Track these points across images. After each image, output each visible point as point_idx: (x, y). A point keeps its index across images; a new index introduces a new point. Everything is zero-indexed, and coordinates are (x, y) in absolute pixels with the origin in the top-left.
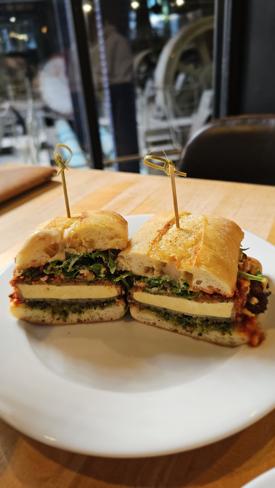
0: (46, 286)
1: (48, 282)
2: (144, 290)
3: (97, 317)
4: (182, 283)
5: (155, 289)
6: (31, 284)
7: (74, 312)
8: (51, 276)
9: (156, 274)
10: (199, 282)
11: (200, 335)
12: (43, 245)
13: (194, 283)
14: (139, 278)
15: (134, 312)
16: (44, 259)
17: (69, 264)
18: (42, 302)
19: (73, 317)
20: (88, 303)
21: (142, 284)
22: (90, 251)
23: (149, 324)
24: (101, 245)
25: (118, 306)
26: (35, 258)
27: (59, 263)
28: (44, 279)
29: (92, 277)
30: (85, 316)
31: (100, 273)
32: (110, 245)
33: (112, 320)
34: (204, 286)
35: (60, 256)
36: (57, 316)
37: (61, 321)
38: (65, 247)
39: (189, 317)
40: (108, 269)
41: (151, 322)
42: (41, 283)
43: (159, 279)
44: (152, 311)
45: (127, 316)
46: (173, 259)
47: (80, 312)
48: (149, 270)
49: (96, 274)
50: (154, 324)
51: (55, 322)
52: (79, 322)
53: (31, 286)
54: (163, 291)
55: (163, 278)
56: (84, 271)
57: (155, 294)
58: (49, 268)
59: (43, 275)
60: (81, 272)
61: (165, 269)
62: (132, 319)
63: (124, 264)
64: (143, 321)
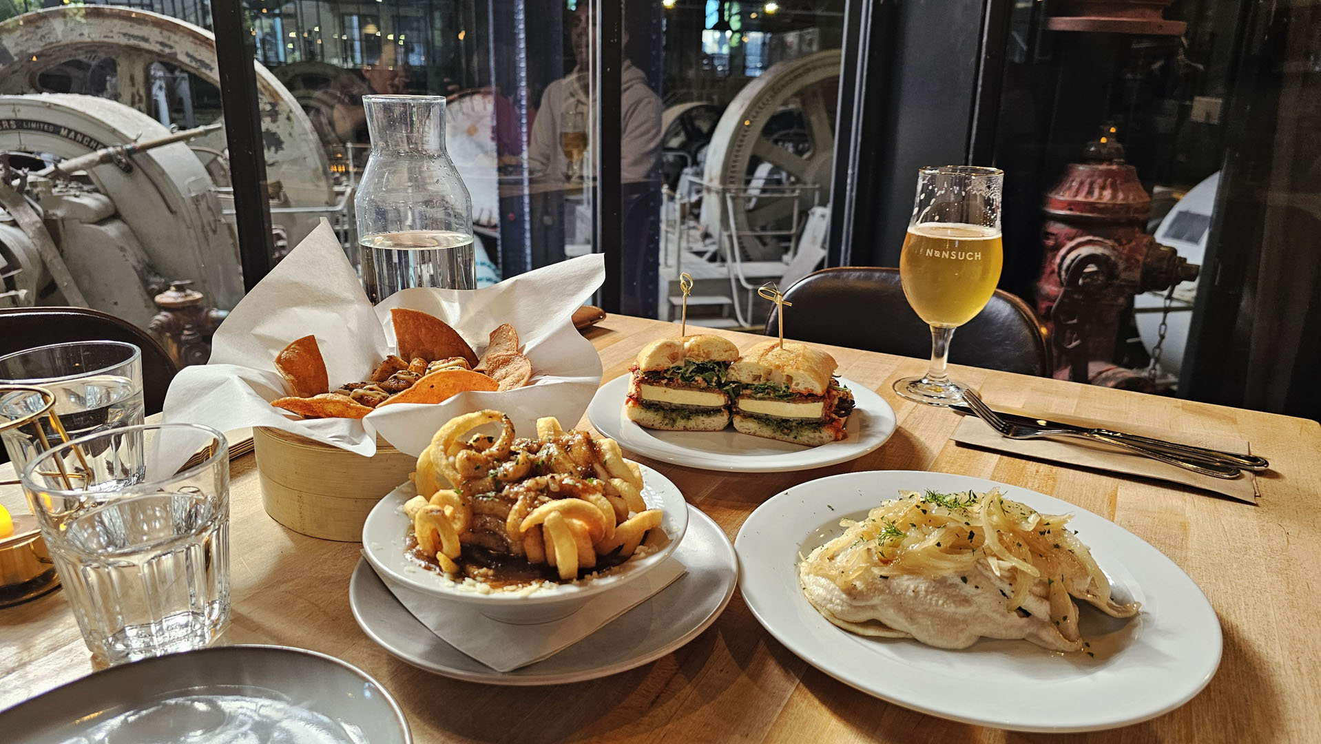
0: (664, 389)
1: (667, 385)
2: (750, 397)
3: (702, 426)
4: (783, 386)
5: (759, 395)
6: (652, 385)
7: (682, 418)
8: (670, 379)
9: (763, 381)
10: (797, 384)
11: (795, 438)
12: (668, 352)
13: (793, 386)
14: (747, 386)
15: (737, 422)
16: (665, 363)
17: (687, 370)
18: (657, 405)
19: (681, 423)
20: (696, 410)
21: (748, 392)
22: (707, 360)
23: (749, 434)
24: (716, 357)
25: (723, 415)
26: (660, 363)
27: (679, 368)
28: (665, 381)
29: (704, 385)
30: (692, 423)
31: (711, 382)
32: (724, 357)
33: (715, 430)
34: (801, 388)
35: (681, 363)
36: (667, 421)
37: (669, 427)
38: (685, 356)
39: (786, 421)
40: (719, 378)
41: (752, 431)
42: (661, 385)
43: (765, 384)
44: (755, 419)
45: (730, 427)
46: (778, 367)
47: (688, 418)
48: (758, 377)
49: (709, 383)
50: (754, 434)
51: (662, 427)
52: (685, 429)
53: (652, 387)
54: (767, 396)
55: (768, 384)
56: (699, 378)
57: (761, 399)
58: (669, 373)
59: (664, 378)
60: (697, 378)
61: (770, 377)
62: (735, 430)
63: (734, 375)
64: (744, 431)
